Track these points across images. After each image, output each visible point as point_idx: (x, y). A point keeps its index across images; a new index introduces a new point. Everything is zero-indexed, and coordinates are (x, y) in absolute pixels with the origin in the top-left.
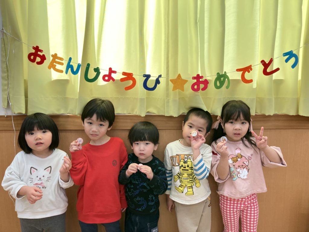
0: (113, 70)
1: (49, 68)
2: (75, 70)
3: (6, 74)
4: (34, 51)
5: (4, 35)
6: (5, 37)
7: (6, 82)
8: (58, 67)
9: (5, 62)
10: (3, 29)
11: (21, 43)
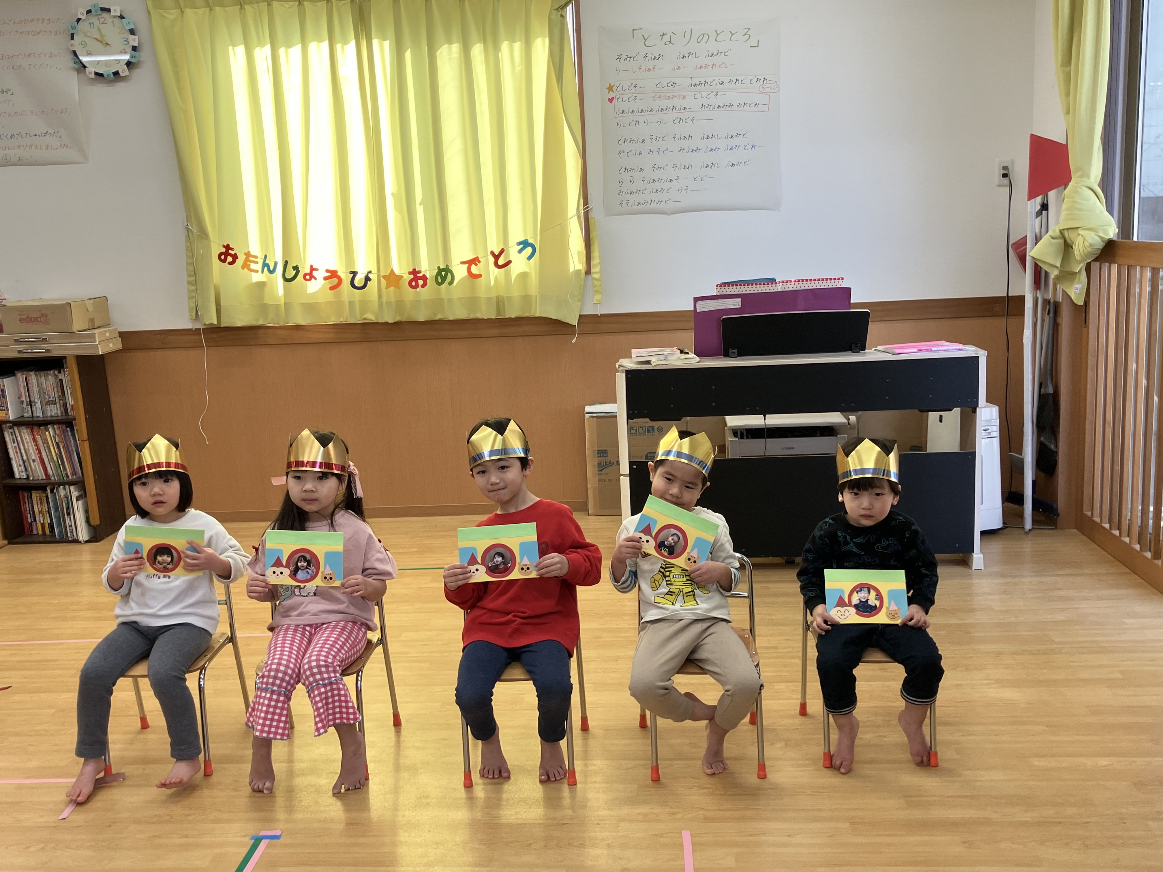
0: (314, 267)
1: (243, 268)
2: (271, 269)
3: (193, 279)
4: (224, 250)
5: (189, 231)
6: (190, 235)
7: (194, 288)
8: (253, 266)
9: (191, 264)
10: (187, 225)
11: (210, 241)
